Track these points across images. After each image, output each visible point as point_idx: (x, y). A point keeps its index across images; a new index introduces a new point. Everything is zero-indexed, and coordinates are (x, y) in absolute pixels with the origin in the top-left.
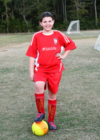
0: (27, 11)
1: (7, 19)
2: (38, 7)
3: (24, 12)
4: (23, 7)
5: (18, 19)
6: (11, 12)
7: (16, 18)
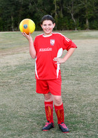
0: (75, 9)
1: (56, 17)
2: (86, 6)
3: (73, 10)
4: (71, 5)
5: (66, 17)
6: (60, 10)
7: (64, 16)
